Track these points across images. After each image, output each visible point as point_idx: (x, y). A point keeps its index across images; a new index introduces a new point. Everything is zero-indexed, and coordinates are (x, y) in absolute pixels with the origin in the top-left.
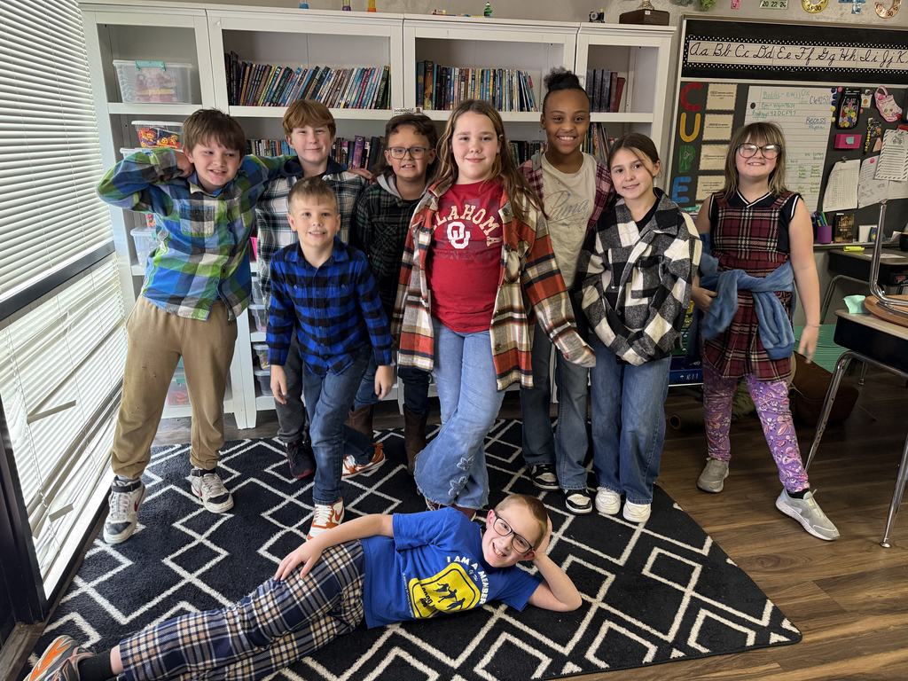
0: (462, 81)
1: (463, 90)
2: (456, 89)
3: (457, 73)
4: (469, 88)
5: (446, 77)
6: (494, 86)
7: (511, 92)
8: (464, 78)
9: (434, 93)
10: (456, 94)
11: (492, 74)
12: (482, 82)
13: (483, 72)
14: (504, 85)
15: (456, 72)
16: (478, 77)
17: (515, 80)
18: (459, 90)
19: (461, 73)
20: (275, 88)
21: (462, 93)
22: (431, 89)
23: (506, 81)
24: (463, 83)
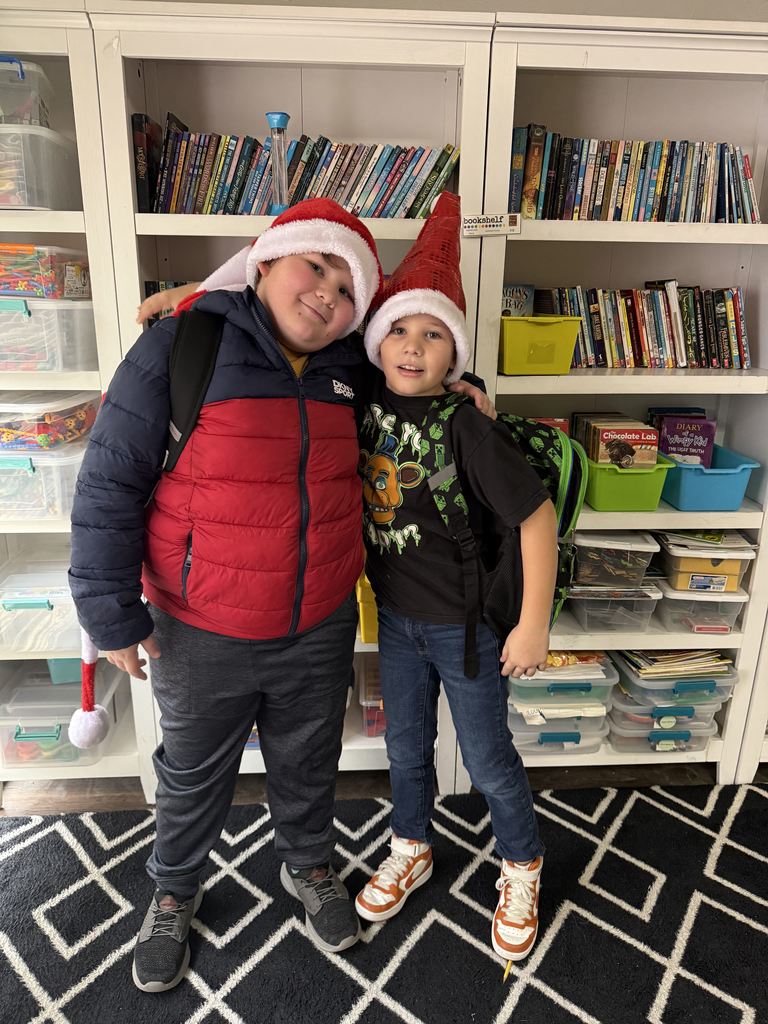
0: (601, 165)
1: (602, 183)
2: (586, 183)
3: (593, 150)
4: (616, 180)
5: (571, 156)
6: (668, 174)
7: (700, 187)
8: (607, 160)
9: (543, 190)
10: (587, 192)
11: (666, 152)
12: (643, 167)
13: (646, 147)
14: (688, 173)
15: (592, 147)
16: (637, 157)
17: (712, 163)
18: (595, 183)
19: (602, 147)
20: (229, 181)
21: (601, 191)
22: (538, 182)
23: (692, 165)
24: (604, 169)
